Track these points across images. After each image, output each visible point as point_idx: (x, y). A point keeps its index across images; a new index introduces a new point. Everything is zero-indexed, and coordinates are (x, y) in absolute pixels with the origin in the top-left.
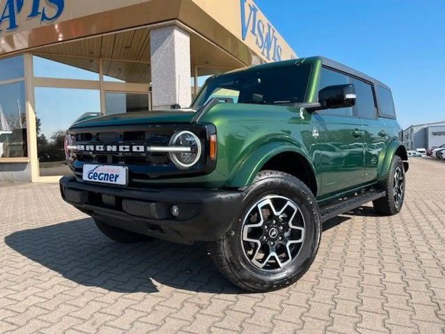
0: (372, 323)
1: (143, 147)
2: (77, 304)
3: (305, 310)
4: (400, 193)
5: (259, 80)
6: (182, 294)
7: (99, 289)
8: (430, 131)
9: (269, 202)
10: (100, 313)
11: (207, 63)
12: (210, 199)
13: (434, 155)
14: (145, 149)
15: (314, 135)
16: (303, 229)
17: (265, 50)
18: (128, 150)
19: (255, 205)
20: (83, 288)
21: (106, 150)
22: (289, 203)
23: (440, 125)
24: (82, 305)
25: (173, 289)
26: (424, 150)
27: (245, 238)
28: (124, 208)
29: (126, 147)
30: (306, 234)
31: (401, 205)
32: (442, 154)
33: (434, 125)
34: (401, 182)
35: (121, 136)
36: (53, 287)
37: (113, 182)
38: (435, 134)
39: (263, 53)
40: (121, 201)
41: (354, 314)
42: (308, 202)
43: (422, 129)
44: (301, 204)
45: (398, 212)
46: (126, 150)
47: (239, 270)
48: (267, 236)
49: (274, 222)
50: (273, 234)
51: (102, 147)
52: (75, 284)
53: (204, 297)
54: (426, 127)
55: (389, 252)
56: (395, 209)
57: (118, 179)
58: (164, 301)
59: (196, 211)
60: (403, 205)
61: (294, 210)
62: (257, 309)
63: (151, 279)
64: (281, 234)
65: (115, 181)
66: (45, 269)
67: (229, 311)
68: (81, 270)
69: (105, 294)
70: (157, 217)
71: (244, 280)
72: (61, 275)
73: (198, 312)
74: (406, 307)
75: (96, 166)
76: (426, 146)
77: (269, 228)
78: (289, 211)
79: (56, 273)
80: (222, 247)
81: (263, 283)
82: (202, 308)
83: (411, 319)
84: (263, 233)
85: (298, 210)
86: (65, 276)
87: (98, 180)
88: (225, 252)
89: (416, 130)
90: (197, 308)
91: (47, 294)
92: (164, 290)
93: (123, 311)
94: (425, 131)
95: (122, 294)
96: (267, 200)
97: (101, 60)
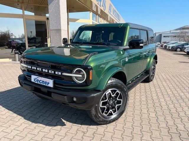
0: (147, 137)
1: (60, 73)
2: (34, 133)
3: (123, 132)
4: (153, 73)
5: (103, 32)
6: (76, 127)
7: (41, 125)
8: (163, 35)
9: (110, 92)
10: (45, 137)
11: (73, 7)
12: (90, 96)
13: (164, 47)
14: (61, 74)
15: (126, 60)
16: (122, 100)
17: (99, 2)
18: (53, 73)
19: (105, 93)
20: (34, 125)
21: (42, 71)
22: (117, 91)
23: (167, 33)
24: (36, 134)
25: (72, 124)
26: (159, 43)
27: (101, 106)
28: (52, 96)
29: (52, 71)
30: (123, 102)
31: (153, 78)
32: (167, 47)
33: (164, 33)
34: (154, 69)
35: (50, 66)
36: (21, 124)
37: (47, 85)
38: (164, 37)
39: (98, 4)
40: (51, 93)
41: (140, 133)
42: (124, 90)
43: (160, 34)
44: (122, 91)
45: (152, 81)
46: (52, 73)
47: (98, 118)
48: (109, 104)
49: (112, 98)
50: (111, 103)
51: (40, 69)
52: (30, 123)
53: (85, 127)
54: (161, 33)
55: (150, 102)
56: (151, 80)
57: (49, 84)
58: (69, 130)
59: (84, 101)
60: (154, 77)
61: (119, 94)
62: (105, 133)
63: (61, 119)
64: (114, 102)
65: (48, 85)
66: (15, 115)
67: (95, 134)
68: (31, 115)
69: (44, 128)
70: (67, 102)
71: (100, 121)
72: (23, 118)
73: (83, 135)
74: (158, 129)
75: (38, 77)
76: (160, 42)
77: (110, 101)
78: (117, 94)
79: (21, 117)
80: (92, 111)
81: (107, 121)
82: (84, 133)
83: (160, 134)
84: (108, 103)
85: (120, 93)
86: (25, 118)
87: (39, 83)
88: (93, 112)
89: (157, 35)
90: (83, 134)
91: (20, 129)
92: (68, 124)
93: (54, 136)
94: (161, 35)
95: (52, 127)
96: (109, 91)
97: (23, 4)
